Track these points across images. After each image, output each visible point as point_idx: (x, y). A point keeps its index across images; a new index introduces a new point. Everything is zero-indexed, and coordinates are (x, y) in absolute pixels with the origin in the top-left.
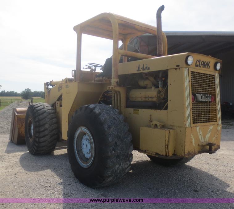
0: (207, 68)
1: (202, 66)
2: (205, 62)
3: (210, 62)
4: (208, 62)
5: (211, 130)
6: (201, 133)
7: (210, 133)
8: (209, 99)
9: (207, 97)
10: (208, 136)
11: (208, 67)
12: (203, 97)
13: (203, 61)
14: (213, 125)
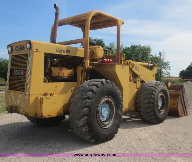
0: (24, 50)
1: (20, 50)
2: (21, 46)
3: (24, 44)
4: (23, 45)
5: (20, 97)
6: (14, 97)
7: (20, 100)
8: (22, 73)
9: (20, 72)
10: (19, 101)
11: (24, 48)
12: (18, 72)
13: (19, 46)
14: (21, 94)
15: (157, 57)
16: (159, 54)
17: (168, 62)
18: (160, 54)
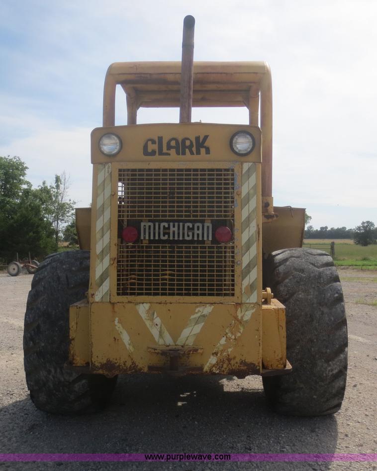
0: (197, 154)
1: (173, 150)
5: (203, 316)
6: (158, 320)
7: (200, 325)
8: (202, 234)
10: (192, 330)
12: (173, 229)
14: (212, 304)
15: (49, 188)
16: (55, 179)
17: (72, 202)
18: (58, 179)
